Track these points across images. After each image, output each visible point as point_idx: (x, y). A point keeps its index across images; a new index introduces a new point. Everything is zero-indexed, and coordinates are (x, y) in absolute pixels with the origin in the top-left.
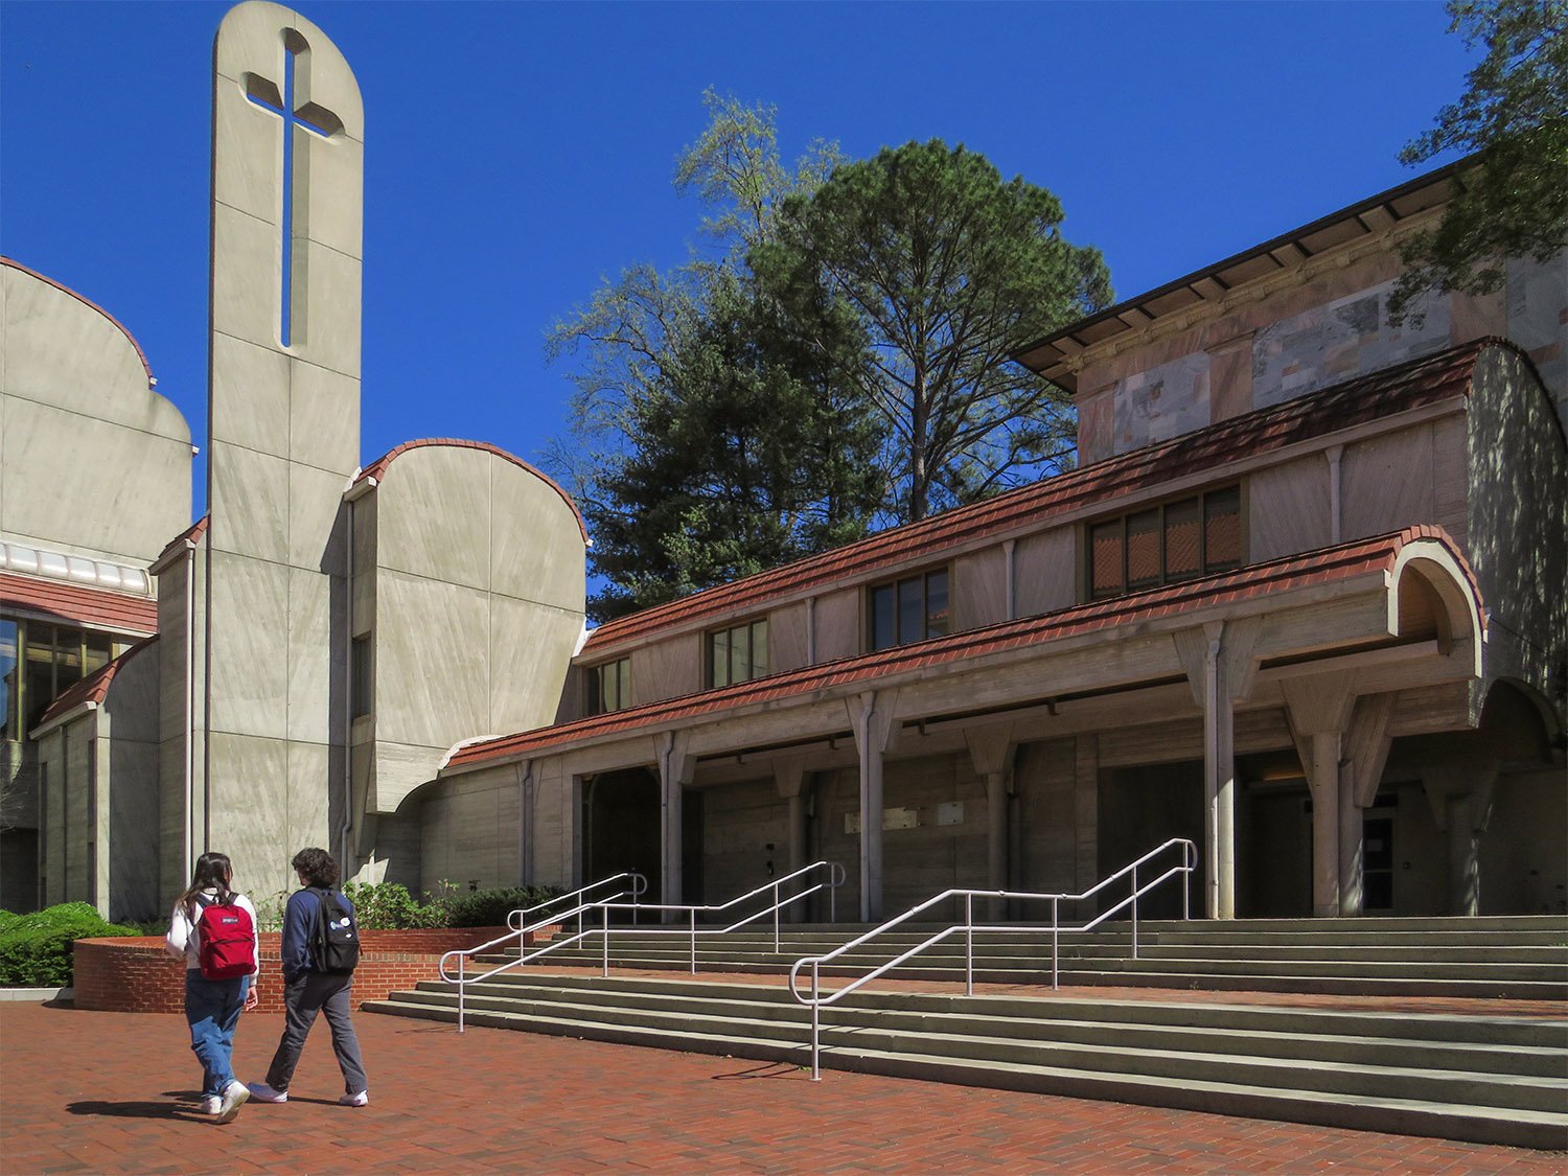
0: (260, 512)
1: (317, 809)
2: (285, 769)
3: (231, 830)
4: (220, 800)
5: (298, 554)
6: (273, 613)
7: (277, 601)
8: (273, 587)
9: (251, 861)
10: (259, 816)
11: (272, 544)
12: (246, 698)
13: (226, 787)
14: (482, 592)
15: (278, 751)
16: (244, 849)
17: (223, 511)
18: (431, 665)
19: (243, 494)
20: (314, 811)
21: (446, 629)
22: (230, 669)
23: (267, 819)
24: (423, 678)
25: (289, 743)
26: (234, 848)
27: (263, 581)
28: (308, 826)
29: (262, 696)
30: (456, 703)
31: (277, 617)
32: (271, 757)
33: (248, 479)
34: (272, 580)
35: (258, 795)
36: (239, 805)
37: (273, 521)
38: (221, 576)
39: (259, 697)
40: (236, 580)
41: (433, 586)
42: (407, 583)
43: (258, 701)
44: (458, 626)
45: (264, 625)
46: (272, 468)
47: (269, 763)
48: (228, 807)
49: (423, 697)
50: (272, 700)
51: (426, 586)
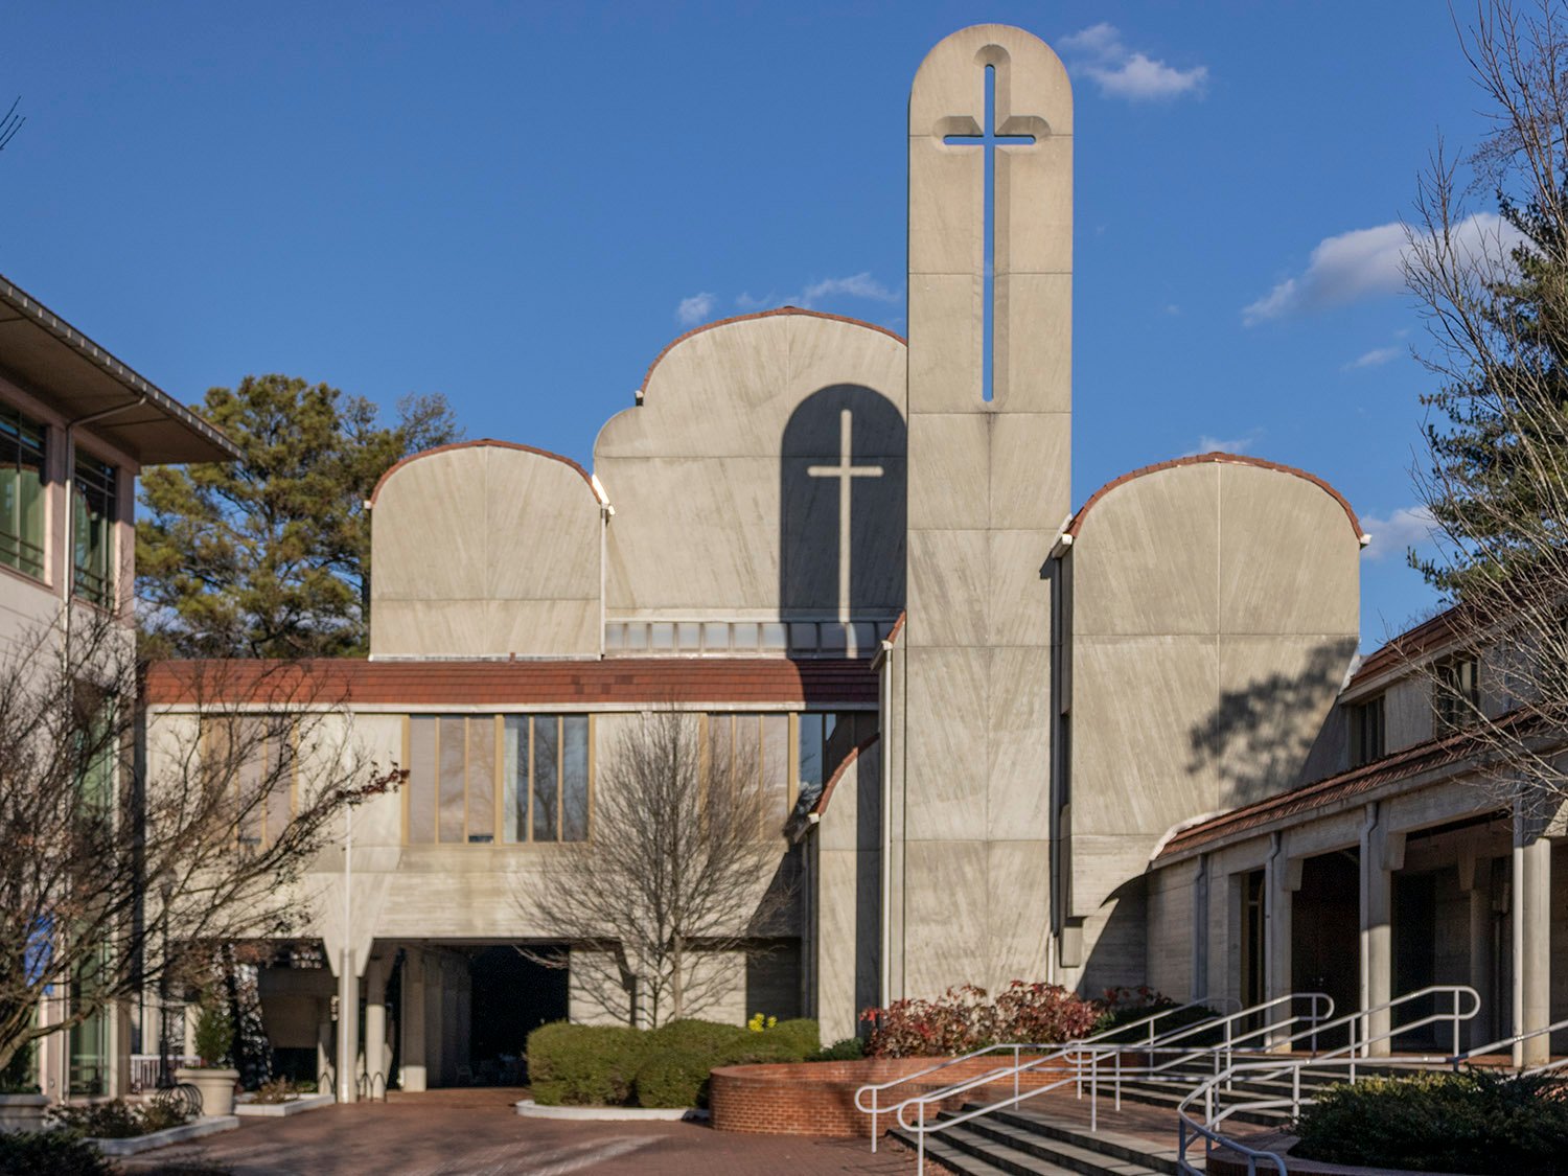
0: (957, 595)
1: (1020, 914)
2: (984, 872)
3: (927, 945)
4: (916, 914)
5: (999, 632)
6: (971, 703)
7: (975, 688)
8: (972, 674)
9: (947, 976)
10: (956, 928)
11: (970, 627)
12: (942, 801)
13: (924, 899)
14: (1208, 638)
15: (977, 854)
16: (940, 965)
17: (918, 603)
18: (1141, 737)
19: (940, 581)
20: (1016, 917)
21: (1159, 690)
22: (926, 771)
23: (966, 929)
24: (1130, 754)
25: (989, 845)
26: (930, 964)
27: (962, 671)
28: (1010, 933)
29: (960, 796)
30: (1173, 778)
31: (976, 707)
32: (970, 862)
33: (945, 562)
34: (970, 667)
35: (955, 904)
36: (934, 917)
37: (970, 602)
38: (917, 674)
39: (957, 798)
40: (932, 675)
41: (1142, 643)
42: (1109, 647)
43: (955, 802)
44: (1176, 685)
45: (962, 717)
46: (970, 541)
47: (968, 869)
48: (924, 920)
49: (1130, 778)
50: (970, 798)
51: (1134, 646)
